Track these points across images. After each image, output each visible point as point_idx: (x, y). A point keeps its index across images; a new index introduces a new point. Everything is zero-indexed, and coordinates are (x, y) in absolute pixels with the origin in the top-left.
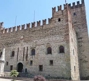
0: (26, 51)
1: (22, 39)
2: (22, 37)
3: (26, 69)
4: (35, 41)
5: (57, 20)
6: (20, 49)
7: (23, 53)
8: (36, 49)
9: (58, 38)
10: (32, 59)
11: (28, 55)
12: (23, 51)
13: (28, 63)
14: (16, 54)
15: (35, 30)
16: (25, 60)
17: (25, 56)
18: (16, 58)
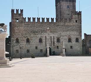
0: (53, 39)
1: (48, 30)
2: (48, 28)
3: (54, 52)
4: (59, 33)
5: (75, 21)
6: (48, 38)
7: (50, 41)
8: (61, 38)
9: (75, 33)
10: (58, 45)
11: (55, 42)
12: (50, 39)
13: (55, 48)
14: (44, 41)
15: (59, 24)
16: (52, 45)
17: (52, 43)
18: (45, 44)
